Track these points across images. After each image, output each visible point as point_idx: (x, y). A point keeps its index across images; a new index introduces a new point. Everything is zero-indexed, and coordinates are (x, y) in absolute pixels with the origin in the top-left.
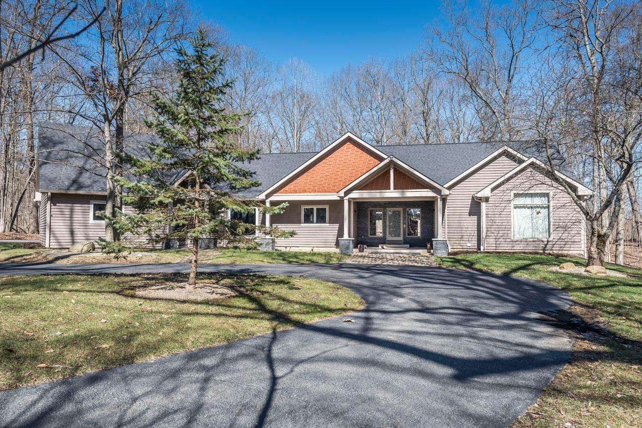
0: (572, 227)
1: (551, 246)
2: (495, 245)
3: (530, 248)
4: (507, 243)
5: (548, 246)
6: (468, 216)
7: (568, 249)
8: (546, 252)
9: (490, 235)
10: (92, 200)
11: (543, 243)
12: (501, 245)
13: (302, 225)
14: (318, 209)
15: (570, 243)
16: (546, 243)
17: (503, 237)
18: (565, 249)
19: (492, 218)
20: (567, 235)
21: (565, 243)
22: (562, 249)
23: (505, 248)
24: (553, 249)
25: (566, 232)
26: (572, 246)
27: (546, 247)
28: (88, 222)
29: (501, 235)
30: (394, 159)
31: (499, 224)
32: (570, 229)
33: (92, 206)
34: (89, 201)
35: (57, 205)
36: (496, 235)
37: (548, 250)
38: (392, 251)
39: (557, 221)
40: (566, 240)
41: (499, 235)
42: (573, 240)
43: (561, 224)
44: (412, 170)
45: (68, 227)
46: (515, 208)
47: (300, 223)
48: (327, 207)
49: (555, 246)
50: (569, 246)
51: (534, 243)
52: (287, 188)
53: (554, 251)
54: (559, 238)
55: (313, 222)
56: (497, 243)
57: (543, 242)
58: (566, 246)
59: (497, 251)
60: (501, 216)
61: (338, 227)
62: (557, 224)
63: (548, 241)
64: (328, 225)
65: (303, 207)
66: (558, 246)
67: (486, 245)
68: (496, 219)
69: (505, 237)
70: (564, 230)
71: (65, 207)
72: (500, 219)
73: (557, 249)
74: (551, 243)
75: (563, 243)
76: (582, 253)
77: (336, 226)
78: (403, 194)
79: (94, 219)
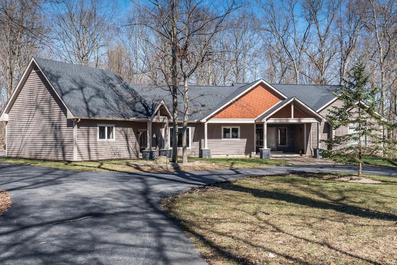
6: (322, 134)
13: (222, 139)
14: (233, 129)
28: (96, 140)
30: (296, 99)
33: (98, 128)
35: (80, 128)
44: (306, 107)
45: (86, 145)
46: (350, 128)
47: (221, 138)
48: (239, 128)
52: (219, 115)
55: (229, 138)
60: (343, 133)
61: (246, 141)
64: (240, 139)
65: (223, 128)
68: (340, 135)
71: (85, 129)
77: (245, 140)
78: (299, 121)
79: (100, 138)
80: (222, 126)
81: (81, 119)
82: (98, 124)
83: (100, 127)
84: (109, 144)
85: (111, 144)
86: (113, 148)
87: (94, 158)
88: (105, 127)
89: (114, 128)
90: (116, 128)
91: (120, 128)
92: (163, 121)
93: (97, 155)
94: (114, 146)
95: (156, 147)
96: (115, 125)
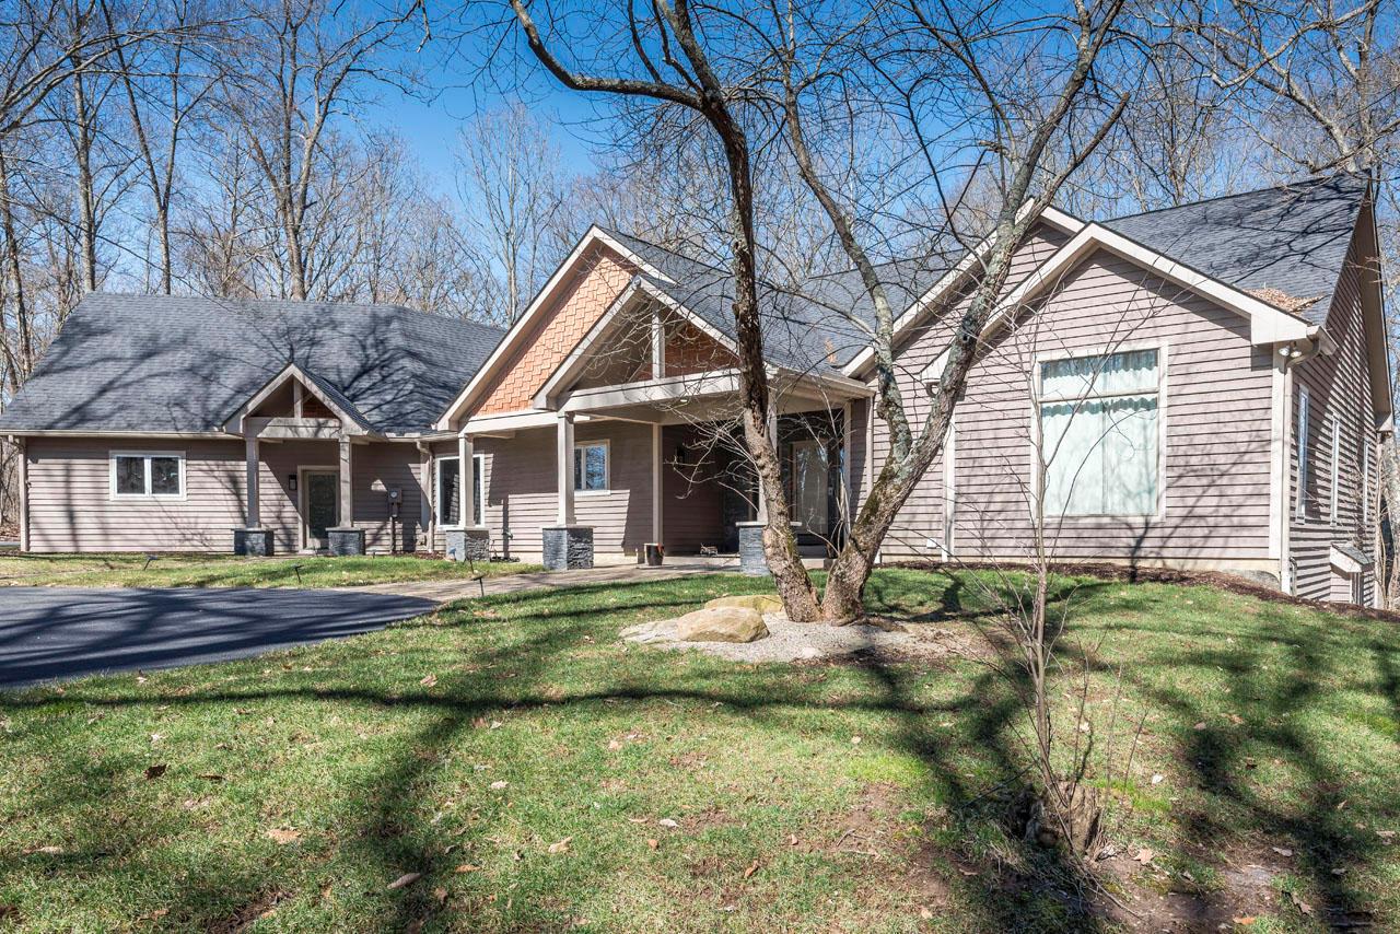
0: (1233, 470)
1: (1158, 543)
2: (978, 543)
3: (1086, 552)
4: (1015, 533)
5: (1146, 543)
7: (1216, 553)
8: (1142, 564)
9: (965, 508)
10: (113, 448)
11: (1129, 533)
12: (997, 542)
15: (1224, 532)
16: (1140, 532)
17: (1003, 516)
18: (1205, 553)
19: (974, 453)
20: (1215, 501)
21: (1206, 531)
22: (1194, 553)
23: (1008, 552)
24: (1165, 553)
25: (1212, 491)
26: (1232, 542)
27: (1138, 547)
28: (106, 497)
29: (998, 507)
30: (645, 288)
31: (993, 471)
32: (1225, 480)
33: (113, 464)
34: (107, 453)
35: (41, 461)
36: (982, 507)
37: (1146, 558)
39: (1181, 451)
40: (1211, 521)
41: (992, 507)
42: (1236, 521)
43: (1193, 461)
45: (62, 508)
48: (607, 446)
49: (1171, 543)
50: (1220, 542)
51: (1100, 533)
53: (1170, 563)
54: (1184, 512)
56: (987, 534)
57: (1130, 527)
58: (1211, 542)
59: (986, 560)
60: (1001, 443)
61: (627, 497)
62: (1181, 461)
63: (1147, 527)
64: (609, 492)
66: (1180, 542)
67: (953, 543)
68: (985, 453)
69: (1011, 515)
70: (1205, 481)
71: (56, 466)
72: (995, 452)
73: (1180, 553)
74: (1157, 533)
75: (1199, 532)
76: (1271, 567)
77: (624, 495)
78: (673, 391)
79: (120, 490)
82: (111, 452)
83: (118, 458)
84: (160, 509)
85: (166, 509)
86: (179, 520)
87: (91, 544)
88: (142, 459)
89: (181, 464)
90: (189, 462)
91: (209, 462)
93: (105, 532)
94: (181, 514)
95: (385, 524)
96: (184, 452)
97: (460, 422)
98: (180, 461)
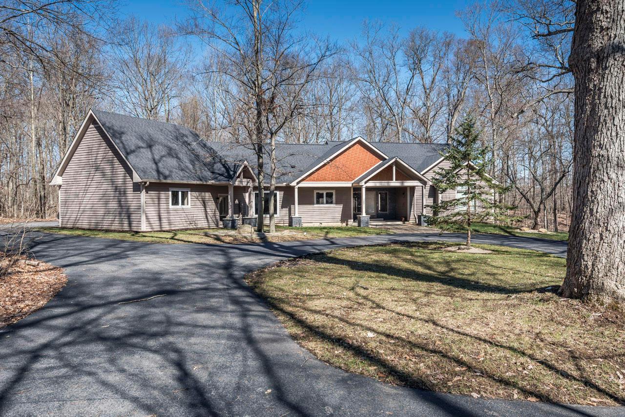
6: (428, 198)
13: (315, 205)
14: (327, 193)
19: (445, 200)
28: (169, 207)
30: (398, 159)
33: (170, 193)
35: (149, 192)
38: (381, 223)
44: (409, 168)
45: (156, 212)
46: (458, 192)
47: (313, 204)
48: (334, 192)
52: (311, 177)
55: (323, 203)
64: (335, 205)
65: (315, 192)
71: (155, 194)
77: (341, 206)
78: (402, 184)
79: (172, 205)
80: (315, 191)
81: (150, 183)
82: (170, 188)
83: (172, 191)
84: (183, 211)
85: (185, 211)
86: (189, 216)
87: (166, 227)
88: (178, 191)
90: (192, 193)
91: (197, 193)
92: (247, 184)
93: (170, 224)
94: (189, 213)
95: (239, 215)
96: (190, 189)
97: (298, 183)
98: (189, 192)
